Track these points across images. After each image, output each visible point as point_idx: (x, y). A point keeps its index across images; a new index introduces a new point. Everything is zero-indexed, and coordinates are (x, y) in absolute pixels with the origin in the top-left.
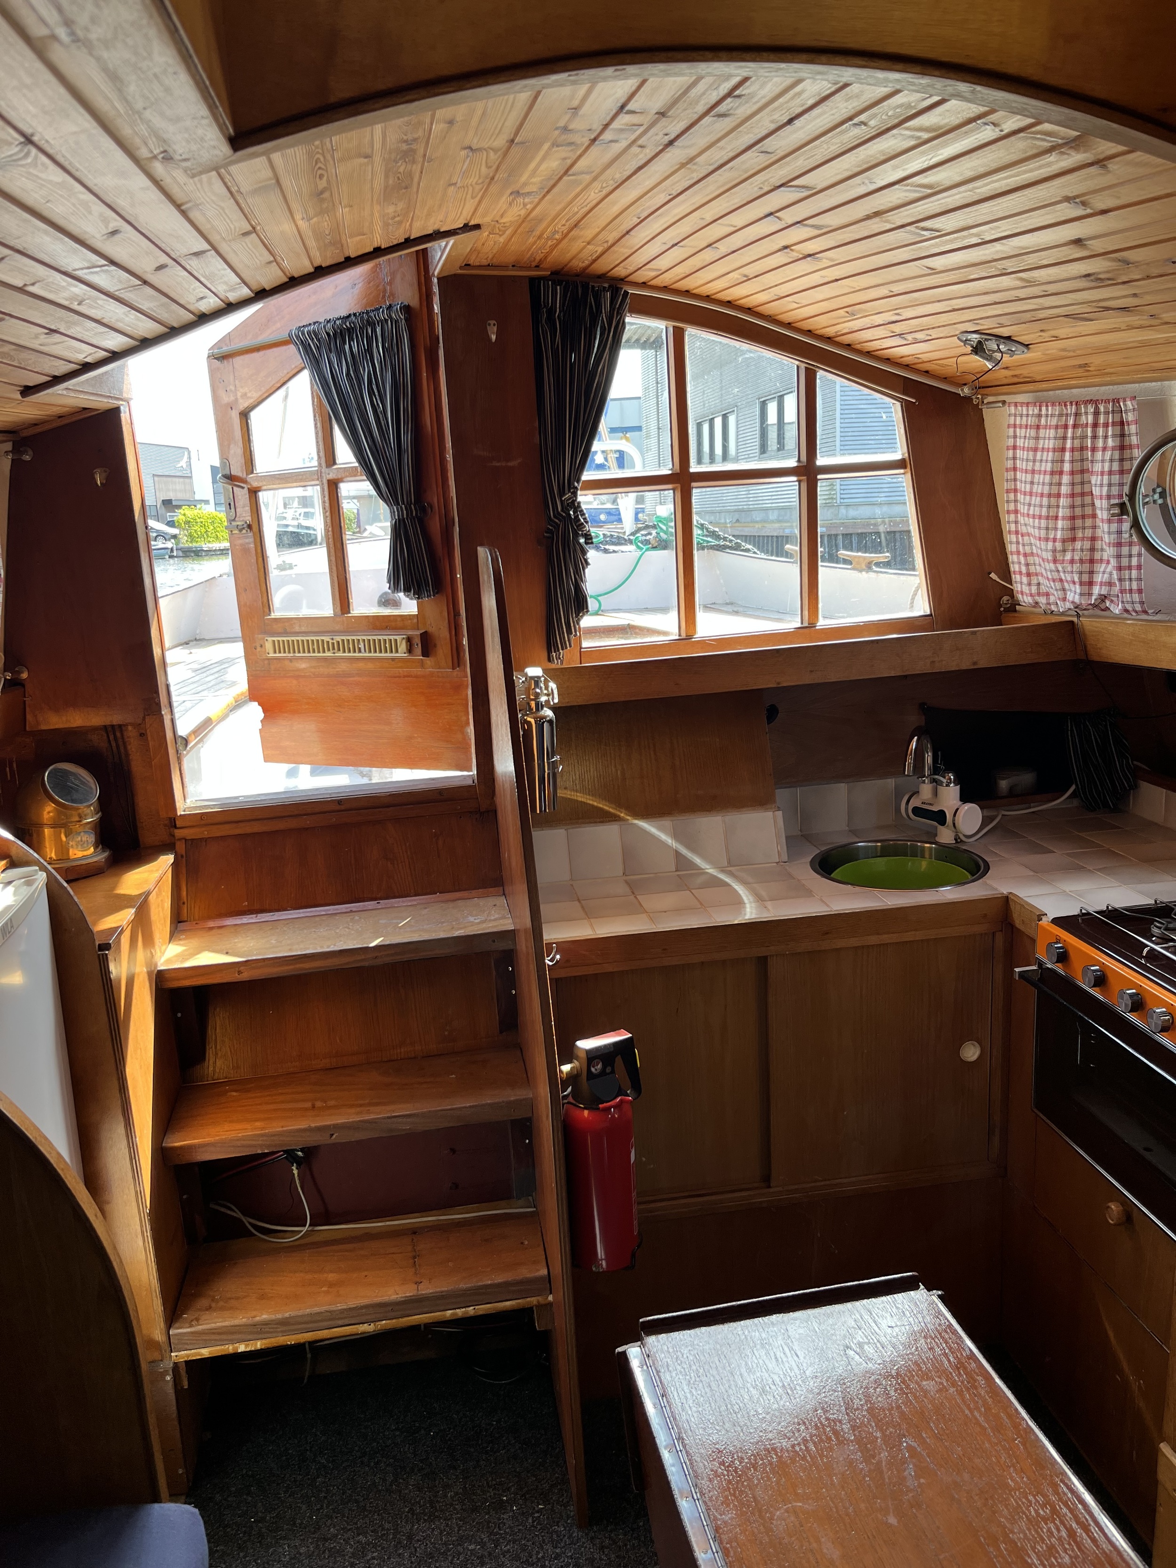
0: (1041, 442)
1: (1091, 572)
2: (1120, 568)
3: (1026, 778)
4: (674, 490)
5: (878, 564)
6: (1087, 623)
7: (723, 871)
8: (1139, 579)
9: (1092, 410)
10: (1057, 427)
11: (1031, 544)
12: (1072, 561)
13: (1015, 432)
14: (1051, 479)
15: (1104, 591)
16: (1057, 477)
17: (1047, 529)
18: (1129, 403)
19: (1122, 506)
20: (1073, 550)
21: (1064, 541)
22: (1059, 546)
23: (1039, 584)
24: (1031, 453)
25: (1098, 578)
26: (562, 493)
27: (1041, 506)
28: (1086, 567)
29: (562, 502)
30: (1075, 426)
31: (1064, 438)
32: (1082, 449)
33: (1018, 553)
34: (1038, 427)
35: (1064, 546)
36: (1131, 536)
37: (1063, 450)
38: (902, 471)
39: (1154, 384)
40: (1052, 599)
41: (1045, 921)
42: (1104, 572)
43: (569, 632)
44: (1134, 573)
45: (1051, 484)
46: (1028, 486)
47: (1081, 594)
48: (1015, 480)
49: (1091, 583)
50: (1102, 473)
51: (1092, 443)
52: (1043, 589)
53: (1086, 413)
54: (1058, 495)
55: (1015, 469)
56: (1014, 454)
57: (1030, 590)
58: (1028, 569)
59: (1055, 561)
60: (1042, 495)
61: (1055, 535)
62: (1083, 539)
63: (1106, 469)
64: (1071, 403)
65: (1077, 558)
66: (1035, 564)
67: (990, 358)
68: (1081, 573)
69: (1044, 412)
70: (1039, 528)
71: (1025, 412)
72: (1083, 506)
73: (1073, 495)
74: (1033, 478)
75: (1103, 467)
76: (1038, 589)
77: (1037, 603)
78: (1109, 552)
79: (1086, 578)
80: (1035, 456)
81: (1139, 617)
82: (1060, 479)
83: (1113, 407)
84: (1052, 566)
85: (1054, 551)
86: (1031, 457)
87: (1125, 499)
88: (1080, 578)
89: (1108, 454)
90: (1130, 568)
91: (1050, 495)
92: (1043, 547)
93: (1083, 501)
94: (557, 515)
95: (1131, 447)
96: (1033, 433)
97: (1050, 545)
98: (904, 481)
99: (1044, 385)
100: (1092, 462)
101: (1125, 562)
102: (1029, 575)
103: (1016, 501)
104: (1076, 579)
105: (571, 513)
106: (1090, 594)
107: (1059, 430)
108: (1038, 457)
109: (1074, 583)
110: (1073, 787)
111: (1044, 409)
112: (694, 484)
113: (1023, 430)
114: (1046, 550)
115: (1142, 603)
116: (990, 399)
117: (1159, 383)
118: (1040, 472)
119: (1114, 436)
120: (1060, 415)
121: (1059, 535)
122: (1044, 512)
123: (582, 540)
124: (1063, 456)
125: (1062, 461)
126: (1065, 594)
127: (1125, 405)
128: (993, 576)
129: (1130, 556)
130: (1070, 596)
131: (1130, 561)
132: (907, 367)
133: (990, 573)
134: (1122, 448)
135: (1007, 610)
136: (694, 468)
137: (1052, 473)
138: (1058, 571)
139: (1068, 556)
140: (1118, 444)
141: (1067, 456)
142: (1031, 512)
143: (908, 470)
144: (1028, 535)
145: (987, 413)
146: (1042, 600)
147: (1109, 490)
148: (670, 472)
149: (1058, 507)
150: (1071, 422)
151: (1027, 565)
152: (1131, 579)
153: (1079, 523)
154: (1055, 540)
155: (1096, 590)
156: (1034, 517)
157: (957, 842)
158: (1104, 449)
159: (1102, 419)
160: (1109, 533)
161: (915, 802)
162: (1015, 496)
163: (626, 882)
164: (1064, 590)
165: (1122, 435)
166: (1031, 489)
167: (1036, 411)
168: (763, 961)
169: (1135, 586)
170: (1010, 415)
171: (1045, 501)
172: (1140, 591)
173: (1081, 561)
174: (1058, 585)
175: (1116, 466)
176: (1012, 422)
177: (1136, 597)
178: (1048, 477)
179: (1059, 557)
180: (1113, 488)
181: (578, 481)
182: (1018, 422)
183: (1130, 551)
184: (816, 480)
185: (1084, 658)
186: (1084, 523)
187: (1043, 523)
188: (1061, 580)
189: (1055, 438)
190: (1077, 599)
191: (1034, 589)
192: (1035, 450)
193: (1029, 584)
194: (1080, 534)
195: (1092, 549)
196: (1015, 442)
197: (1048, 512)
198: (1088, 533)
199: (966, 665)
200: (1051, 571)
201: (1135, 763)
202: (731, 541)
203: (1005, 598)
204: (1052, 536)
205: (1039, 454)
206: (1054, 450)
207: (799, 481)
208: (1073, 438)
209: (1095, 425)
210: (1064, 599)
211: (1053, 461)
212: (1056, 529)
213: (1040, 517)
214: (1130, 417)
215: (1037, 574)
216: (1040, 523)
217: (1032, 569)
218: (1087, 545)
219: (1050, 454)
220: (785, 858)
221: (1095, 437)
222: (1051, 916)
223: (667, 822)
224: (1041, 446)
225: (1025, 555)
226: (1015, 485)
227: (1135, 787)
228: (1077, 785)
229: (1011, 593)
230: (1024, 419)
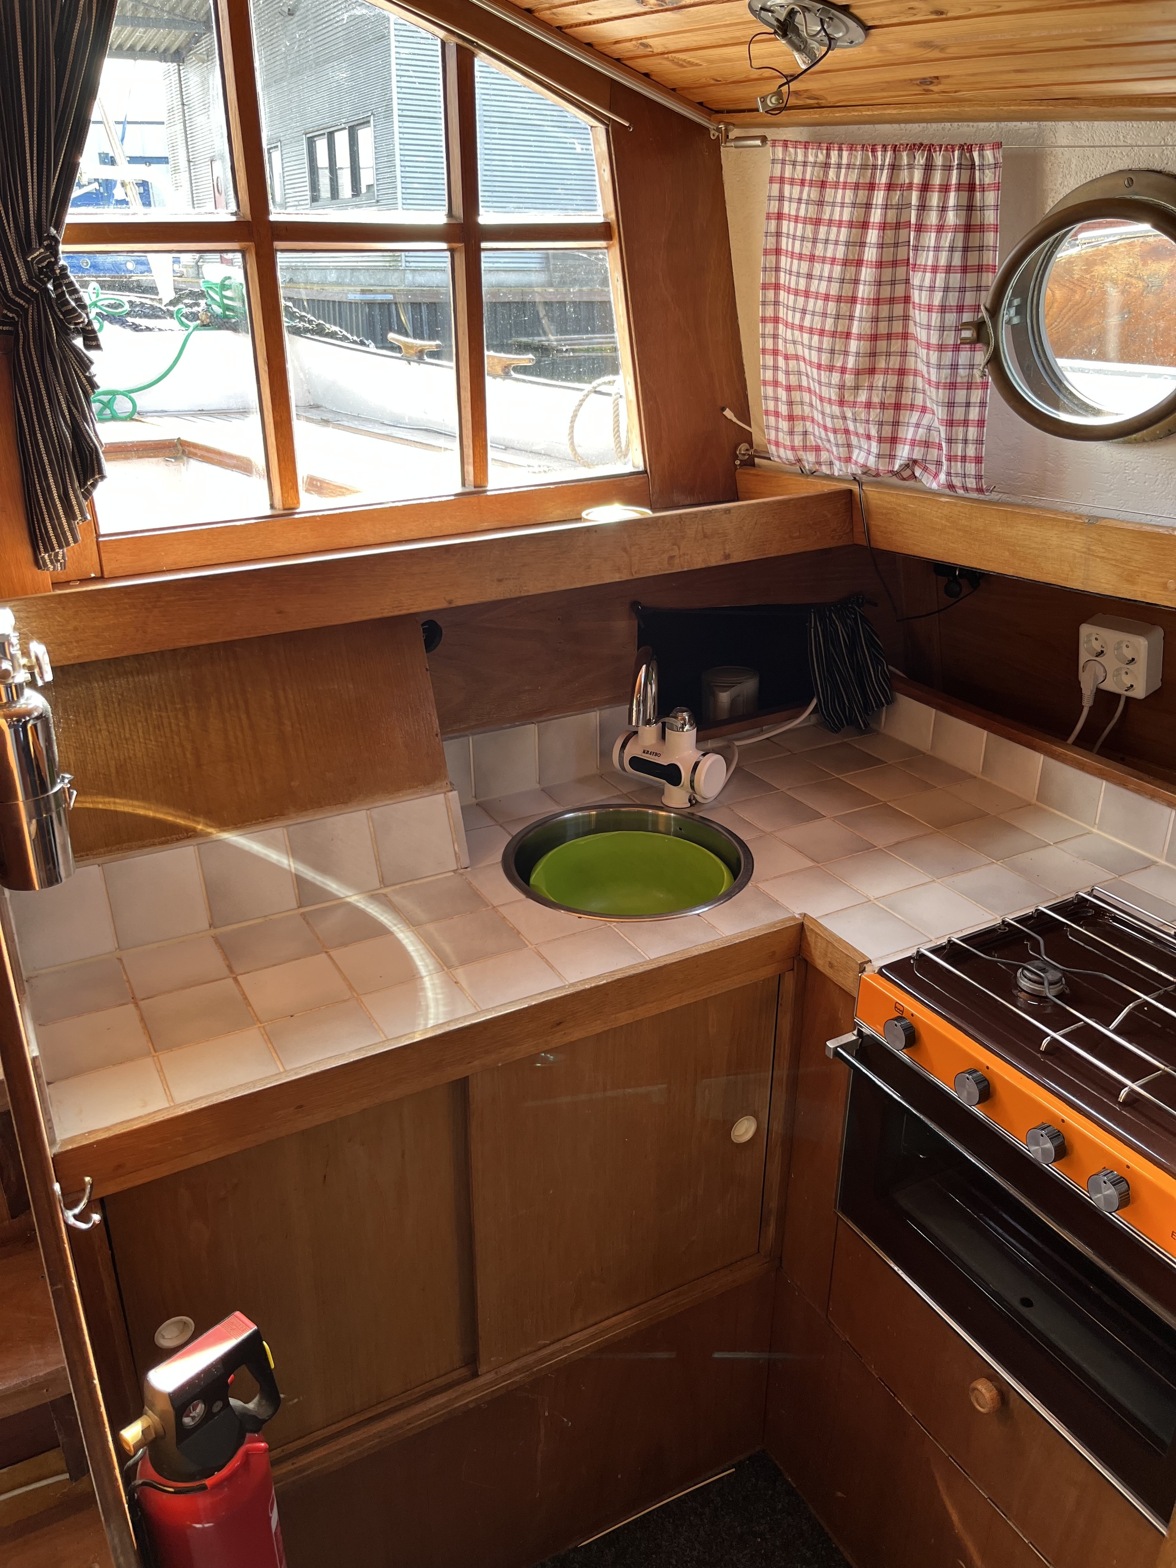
0: (827, 209)
1: (896, 424)
2: (950, 423)
3: (749, 686)
4: (243, 252)
5: (517, 369)
6: (873, 495)
7: (374, 897)
8: (979, 442)
9: (922, 162)
10: (857, 186)
11: (799, 373)
12: (869, 405)
13: (781, 191)
14: (843, 272)
15: (917, 454)
16: (853, 269)
17: (832, 352)
18: (988, 153)
19: (979, 326)
20: (871, 388)
21: (858, 373)
22: (849, 379)
23: (805, 433)
24: (809, 228)
25: (908, 433)
26: (26, 248)
27: (824, 315)
28: (889, 415)
29: (26, 263)
30: (890, 187)
31: (868, 206)
32: (898, 226)
33: (776, 384)
34: (823, 185)
35: (856, 380)
36: (983, 375)
37: (865, 225)
38: (602, 244)
39: (1025, 124)
40: (824, 456)
41: (871, 970)
42: (918, 425)
43: (70, 515)
44: (972, 432)
45: (842, 281)
46: (802, 282)
47: (879, 456)
48: (777, 269)
49: (894, 440)
50: (935, 269)
51: (919, 217)
52: (811, 441)
53: (911, 166)
54: (853, 300)
55: (778, 252)
56: (779, 226)
57: (792, 441)
58: (791, 410)
59: (841, 403)
60: (827, 298)
61: (845, 362)
62: (886, 371)
63: (943, 262)
64: (885, 148)
65: (876, 400)
66: (802, 403)
68: (881, 424)
69: (834, 158)
70: (820, 350)
71: (800, 158)
72: (890, 319)
73: (877, 301)
74: (811, 268)
75: (936, 259)
76: (805, 440)
77: (799, 460)
78: (934, 398)
79: (887, 431)
80: (816, 232)
81: (967, 495)
82: (858, 273)
83: (960, 158)
84: (836, 410)
85: (842, 387)
86: (809, 233)
87: (984, 314)
88: (879, 431)
89: (947, 239)
90: (966, 423)
91: (839, 299)
92: (824, 379)
93: (891, 311)
94: (21, 289)
95: (982, 228)
96: (814, 194)
97: (836, 377)
98: (609, 261)
99: (838, 114)
100: (916, 248)
101: (959, 413)
102: (791, 418)
103: (776, 303)
104: (874, 432)
105: (50, 286)
106: (892, 457)
107: (860, 193)
108: (822, 235)
109: (869, 437)
110: (815, 702)
111: (834, 154)
112: (278, 245)
113: (797, 189)
114: (829, 385)
115: (979, 477)
116: (734, 133)
117: (1035, 124)
118: (823, 260)
119: (958, 208)
120: (864, 167)
121: (851, 363)
122: (829, 324)
123: (79, 342)
124: (864, 235)
125: (862, 244)
126: (850, 452)
127: (982, 156)
128: (728, 413)
129: (968, 405)
130: (859, 456)
131: (967, 413)
132: (618, 62)
133: (723, 409)
134: (968, 228)
135: (744, 464)
136: (276, 215)
137: (845, 263)
138: (844, 418)
139: (863, 397)
140: (962, 222)
141: (873, 236)
142: (807, 323)
143: (616, 241)
144: (797, 357)
145: (727, 154)
146: (809, 458)
147: (944, 298)
148: (233, 219)
149: (851, 318)
150: (883, 178)
151: (790, 403)
152: (965, 441)
153: (882, 345)
154: (843, 370)
155: (904, 452)
156: (811, 331)
157: (692, 805)
158: (940, 229)
159: (937, 178)
160: (939, 367)
161: (633, 750)
162: (776, 295)
163: (216, 939)
164: (849, 446)
165: (970, 208)
166: (808, 285)
167: (821, 158)
168: (462, 1087)
169: (971, 451)
170: (774, 161)
171: (832, 307)
172: (978, 460)
173: (883, 406)
174: (841, 438)
175: (957, 260)
176: (777, 173)
177: (971, 468)
178: (838, 269)
179: (848, 396)
180: (950, 294)
181: (58, 226)
182: (787, 174)
183: (968, 396)
184: (479, 250)
185: (865, 544)
186: (889, 346)
187: (827, 342)
188: (847, 432)
189: (854, 205)
190: (872, 462)
191: (798, 441)
192: (817, 222)
193: (791, 433)
194: (881, 363)
195: (900, 388)
196: (781, 207)
197: (836, 326)
198: (895, 362)
199: (715, 560)
200: (833, 417)
201: (891, 667)
202: (310, 322)
203: (743, 447)
204: (839, 364)
205: (823, 230)
206: (851, 225)
207: (452, 251)
208: (886, 207)
209: (925, 188)
210: (848, 460)
211: (848, 244)
212: (846, 353)
213: (822, 333)
214: (989, 177)
215: (803, 418)
216: (821, 342)
217: (797, 410)
218: (892, 380)
219: (844, 231)
220: (465, 861)
221: (923, 207)
222: (878, 964)
223: (278, 831)
224: (826, 216)
225: (789, 388)
226: (777, 278)
227: (890, 701)
228: (819, 699)
229: (747, 437)
230: (799, 168)
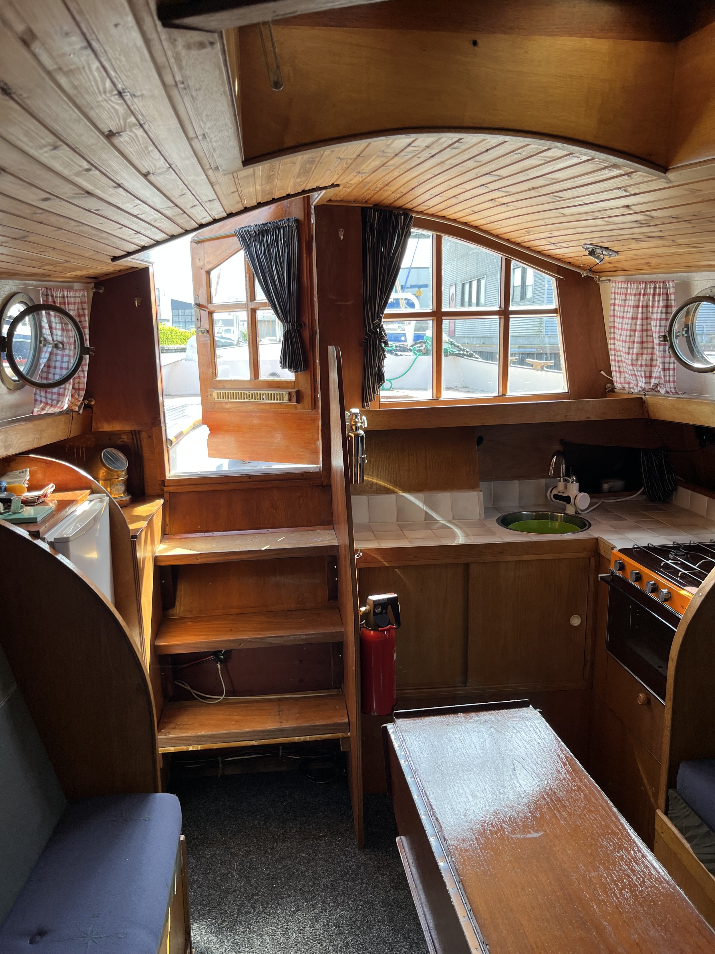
0: (628, 302)
1: (651, 372)
2: (664, 370)
3: (618, 484)
4: (433, 320)
5: (547, 367)
6: (650, 399)
7: (449, 522)
8: (674, 376)
9: (653, 286)
10: (635, 295)
11: (621, 356)
12: (641, 365)
13: (615, 296)
14: (632, 322)
15: (657, 381)
16: (635, 321)
17: (629, 348)
18: (671, 283)
19: (665, 336)
20: (642, 360)
21: (637, 354)
22: (635, 357)
23: (625, 377)
24: (622, 308)
25: (654, 375)
26: (373, 320)
27: (626, 336)
28: (648, 368)
29: (373, 324)
30: (644, 295)
31: (639, 300)
32: (647, 306)
33: (615, 360)
34: (626, 294)
35: (637, 357)
36: (669, 352)
37: (638, 307)
38: (555, 315)
39: (684, 274)
40: (632, 385)
41: (615, 551)
42: (657, 372)
43: (374, 392)
44: (671, 372)
45: (631, 324)
46: (620, 325)
47: (645, 383)
48: (614, 322)
49: (650, 377)
50: (657, 320)
51: (652, 303)
52: (627, 380)
53: (650, 288)
54: (635, 331)
55: (614, 316)
56: (614, 308)
57: (620, 380)
58: (619, 369)
59: (632, 365)
60: (627, 330)
61: (633, 351)
62: (647, 354)
63: (659, 317)
64: (643, 282)
65: (643, 363)
66: (623, 367)
67: (598, 258)
68: (645, 372)
69: (629, 286)
70: (625, 347)
71: (620, 286)
72: (647, 336)
73: (642, 331)
74: (623, 321)
75: (657, 316)
76: (625, 380)
77: (624, 387)
78: (659, 361)
79: (648, 374)
80: (624, 309)
81: (673, 396)
82: (636, 322)
83: (663, 285)
84: (631, 367)
85: (632, 360)
86: (622, 310)
87: (667, 333)
88: (645, 374)
89: (660, 309)
90: (669, 369)
91: (631, 330)
92: (627, 358)
93: (647, 334)
94: (370, 331)
95: (671, 306)
96: (623, 297)
97: (630, 356)
98: (556, 320)
99: (630, 273)
100: (652, 313)
101: (667, 366)
102: (620, 372)
103: (614, 333)
104: (643, 375)
105: (378, 330)
106: (650, 383)
107: (636, 296)
108: (626, 310)
109: (642, 377)
110: (643, 489)
111: (629, 285)
112: (443, 318)
113: (619, 296)
114: (628, 359)
115: (675, 388)
116: (603, 278)
117: (686, 274)
118: (626, 318)
119: (663, 300)
120: (637, 288)
121: (635, 351)
122: (628, 339)
123: (383, 345)
124: (638, 310)
125: (638, 313)
126: (638, 383)
127: (669, 284)
128: (602, 372)
129: (670, 363)
130: (640, 384)
131: (669, 366)
132: (559, 260)
133: (601, 371)
134: (667, 307)
135: (609, 391)
136: (444, 309)
137: (632, 319)
138: (634, 370)
139: (639, 363)
140: (665, 304)
141: (640, 310)
142: (621, 339)
143: (559, 314)
144: (620, 351)
145: (602, 286)
146: (627, 386)
147: (660, 329)
148: (431, 311)
149: (635, 336)
150: (642, 292)
151: (619, 367)
152: (669, 376)
153: (645, 345)
154: (633, 354)
155: (653, 381)
156: (622, 341)
157: (576, 513)
158: (658, 307)
159: (657, 292)
160: (659, 351)
161: (555, 492)
162: (614, 330)
163: (398, 525)
164: (637, 380)
165: (667, 300)
166: (622, 326)
167: (626, 286)
168: (467, 565)
169: (671, 379)
170: (612, 287)
171: (628, 333)
172: (674, 382)
173: (646, 366)
174: (634, 378)
175: (663, 316)
176: (613, 291)
177: (672, 385)
178: (630, 321)
179: (635, 363)
180: (662, 328)
181: (382, 314)
182: (616, 291)
183: (669, 360)
184: (509, 318)
185: (647, 417)
186: (647, 345)
187: (627, 345)
188: (635, 375)
189: (634, 300)
190: (643, 386)
191: (622, 380)
192: (624, 306)
193: (620, 377)
194: (645, 351)
195: (652, 359)
196: (615, 301)
197: (630, 339)
198: (650, 351)
199: (583, 418)
200: (631, 370)
201: (677, 477)
202: (467, 352)
203: (609, 385)
204: (631, 352)
205: (626, 308)
206: (634, 307)
207: (500, 318)
208: (643, 301)
209: (654, 294)
210: (637, 386)
211: (633, 313)
212: (633, 348)
213: (626, 341)
214: (671, 291)
215: (624, 372)
216: (625, 345)
217: (622, 369)
218: (649, 357)
219: (632, 308)
220: (483, 516)
221: (654, 300)
222: (618, 548)
223: (421, 495)
224: (627, 304)
225: (618, 362)
226: (614, 324)
227: (676, 490)
228: (645, 488)
229: (612, 382)
230: (620, 289)
